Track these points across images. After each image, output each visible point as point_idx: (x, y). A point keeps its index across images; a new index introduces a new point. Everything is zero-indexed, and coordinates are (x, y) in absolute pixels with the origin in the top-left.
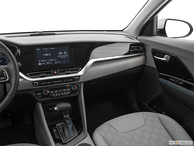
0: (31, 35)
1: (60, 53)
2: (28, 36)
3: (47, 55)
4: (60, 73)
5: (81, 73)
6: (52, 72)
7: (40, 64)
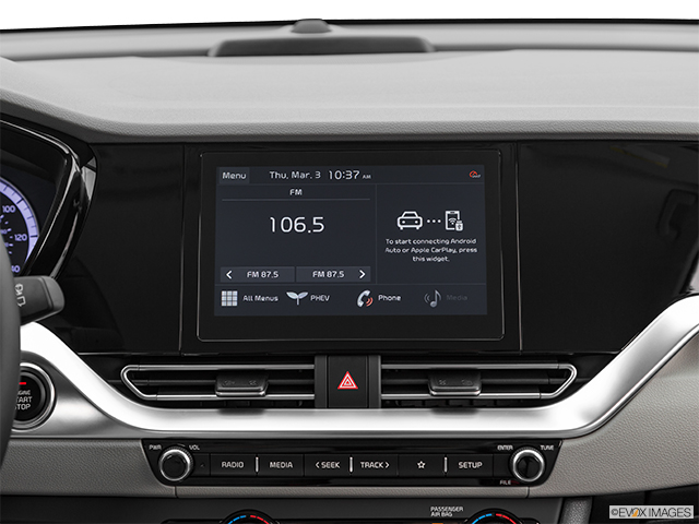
0: (230, 50)
1: (410, 219)
2: (204, 53)
3: (297, 225)
4: (386, 389)
5: (564, 416)
6: (320, 380)
7: (229, 298)
